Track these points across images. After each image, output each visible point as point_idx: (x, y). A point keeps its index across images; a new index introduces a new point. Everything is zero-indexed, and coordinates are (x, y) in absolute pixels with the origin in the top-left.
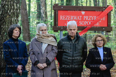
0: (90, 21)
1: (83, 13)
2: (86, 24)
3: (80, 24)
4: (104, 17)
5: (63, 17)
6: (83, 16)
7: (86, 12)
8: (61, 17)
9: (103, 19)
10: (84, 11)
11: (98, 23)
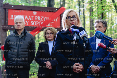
0: (42, 21)
1: (35, 13)
2: (38, 24)
3: (32, 24)
4: (57, 18)
5: (13, 16)
6: (35, 16)
7: (38, 12)
8: (12, 16)
9: (56, 20)
10: (36, 11)
11: (50, 24)
